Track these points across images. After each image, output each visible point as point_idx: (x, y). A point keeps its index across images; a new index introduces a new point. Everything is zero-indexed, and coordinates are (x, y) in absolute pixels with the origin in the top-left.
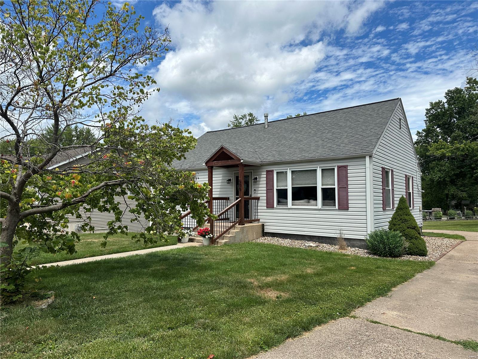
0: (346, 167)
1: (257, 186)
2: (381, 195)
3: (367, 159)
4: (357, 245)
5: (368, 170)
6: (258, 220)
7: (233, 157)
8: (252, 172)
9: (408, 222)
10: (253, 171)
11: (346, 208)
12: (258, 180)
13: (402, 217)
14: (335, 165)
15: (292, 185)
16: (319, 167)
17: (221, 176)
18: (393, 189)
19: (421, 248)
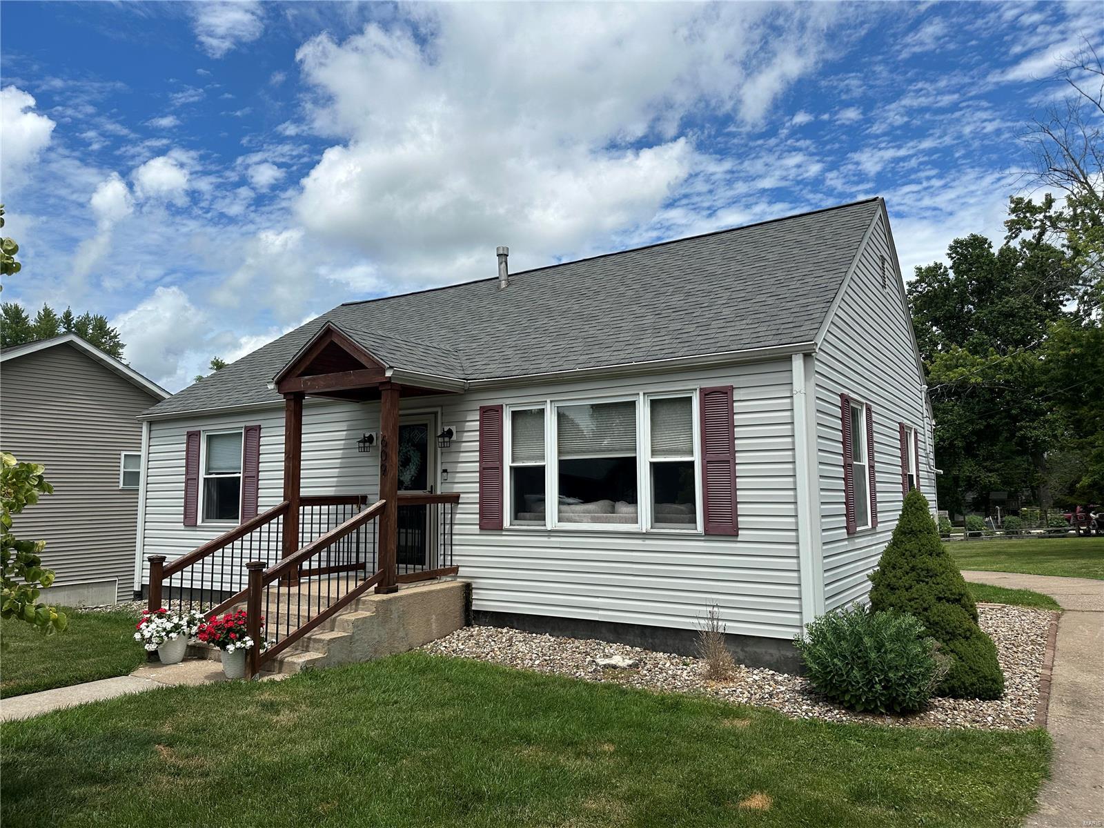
0: (727, 392)
1: (452, 458)
2: (841, 484)
3: (798, 363)
4: (767, 658)
5: (799, 402)
6: (454, 570)
7: (363, 361)
8: (436, 414)
9: (939, 579)
10: (439, 410)
11: (731, 532)
12: (454, 438)
13: (917, 562)
14: (692, 388)
15: (560, 453)
16: (641, 394)
17: (344, 426)
18: (871, 467)
19: (987, 672)
